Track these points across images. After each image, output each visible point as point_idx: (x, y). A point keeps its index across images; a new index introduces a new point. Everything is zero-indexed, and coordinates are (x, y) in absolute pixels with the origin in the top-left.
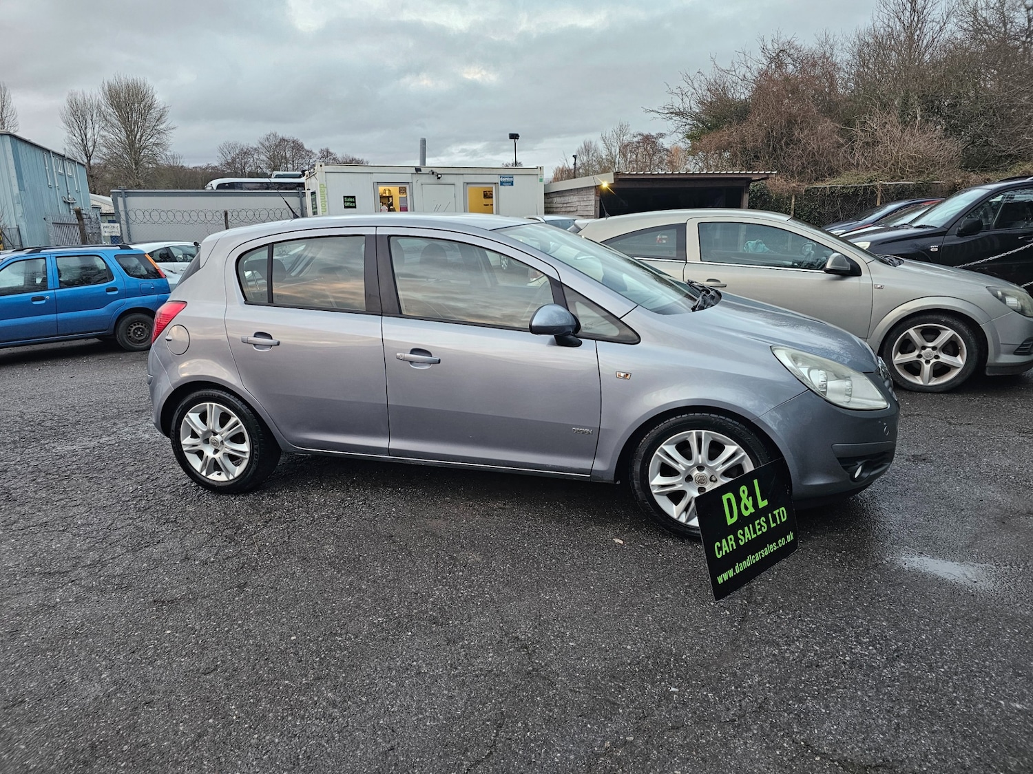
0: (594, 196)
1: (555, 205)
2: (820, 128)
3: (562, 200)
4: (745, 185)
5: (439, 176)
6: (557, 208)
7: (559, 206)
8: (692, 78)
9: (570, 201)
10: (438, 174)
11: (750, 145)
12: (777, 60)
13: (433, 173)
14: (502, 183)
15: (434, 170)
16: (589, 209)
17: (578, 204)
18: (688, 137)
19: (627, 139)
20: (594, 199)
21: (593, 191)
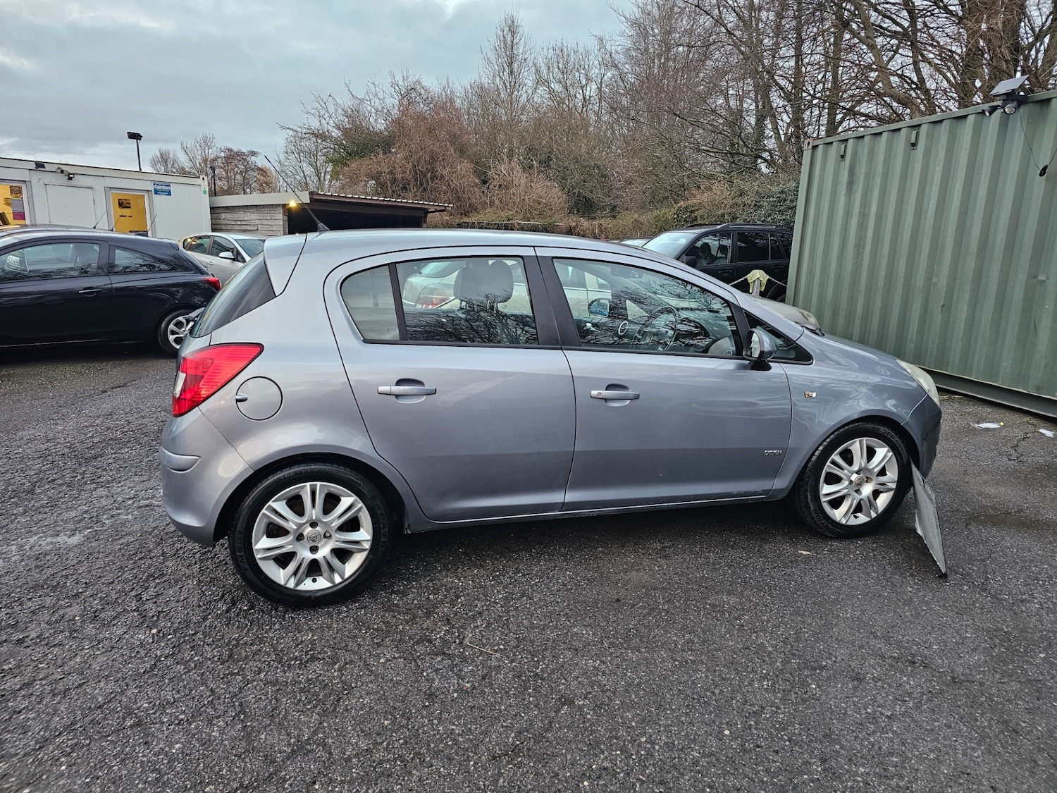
0: (281, 215)
1: (223, 222)
2: (459, 167)
3: (235, 216)
4: (423, 215)
5: (71, 176)
6: (226, 225)
7: (230, 223)
8: (325, 101)
9: (246, 219)
10: (69, 174)
11: (399, 177)
12: (409, 95)
13: (62, 172)
14: (156, 192)
15: (63, 168)
16: (275, 229)
17: (258, 222)
18: (331, 160)
19: (212, 153)
20: (281, 218)
21: (280, 210)
